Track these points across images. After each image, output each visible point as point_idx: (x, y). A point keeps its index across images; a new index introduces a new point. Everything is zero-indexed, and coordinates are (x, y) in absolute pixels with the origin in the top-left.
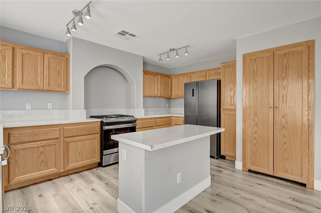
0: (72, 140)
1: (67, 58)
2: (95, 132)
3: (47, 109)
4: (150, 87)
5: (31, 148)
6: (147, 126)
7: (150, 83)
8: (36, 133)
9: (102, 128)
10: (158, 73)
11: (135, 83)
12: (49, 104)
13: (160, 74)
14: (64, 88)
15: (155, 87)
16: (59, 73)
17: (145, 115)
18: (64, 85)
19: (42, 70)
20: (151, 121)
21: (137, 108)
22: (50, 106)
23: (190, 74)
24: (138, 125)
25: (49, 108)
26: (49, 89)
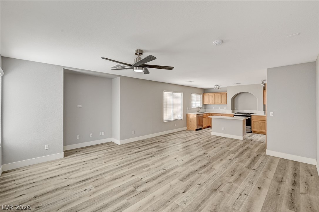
11: (257, 98)
14: (226, 103)
19: (220, 98)
21: (258, 110)
24: (254, 118)
26: (222, 103)
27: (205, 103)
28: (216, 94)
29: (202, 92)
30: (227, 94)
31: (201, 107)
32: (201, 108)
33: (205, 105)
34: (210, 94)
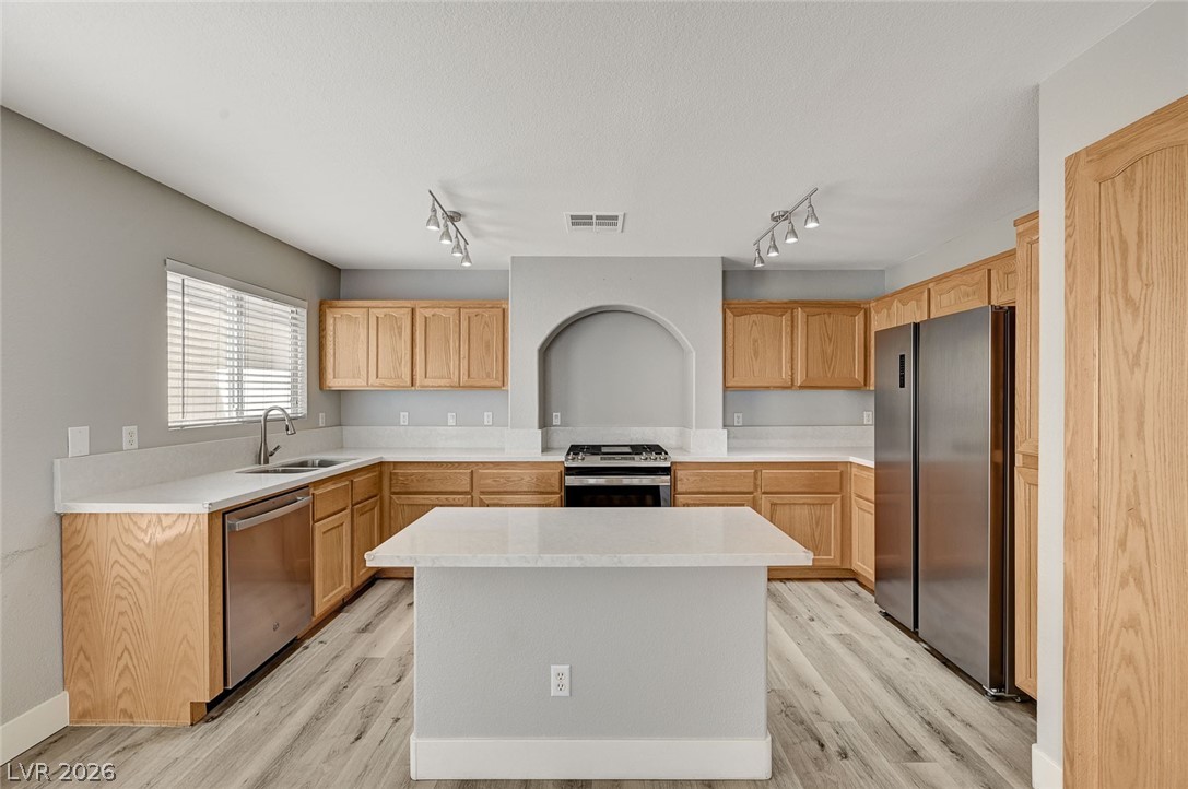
0: (496, 501)
1: (504, 310)
2: (549, 489)
3: (483, 425)
4: (756, 353)
5: (422, 505)
6: (720, 489)
7: (755, 341)
8: (430, 476)
9: (561, 480)
10: (795, 302)
11: (692, 349)
12: (486, 414)
13: (804, 304)
14: (497, 379)
15: (780, 352)
16: (488, 346)
17: (730, 449)
18: (497, 372)
19: (457, 345)
20: (740, 474)
21: (697, 428)
22: (487, 417)
23: (931, 286)
24: (685, 480)
25: (486, 423)
26: (470, 383)
27: (334, 382)
28: (428, 313)
29: (310, 283)
30: (504, 312)
31: (302, 410)
32: (290, 424)
33: (340, 394)
34: (379, 310)
